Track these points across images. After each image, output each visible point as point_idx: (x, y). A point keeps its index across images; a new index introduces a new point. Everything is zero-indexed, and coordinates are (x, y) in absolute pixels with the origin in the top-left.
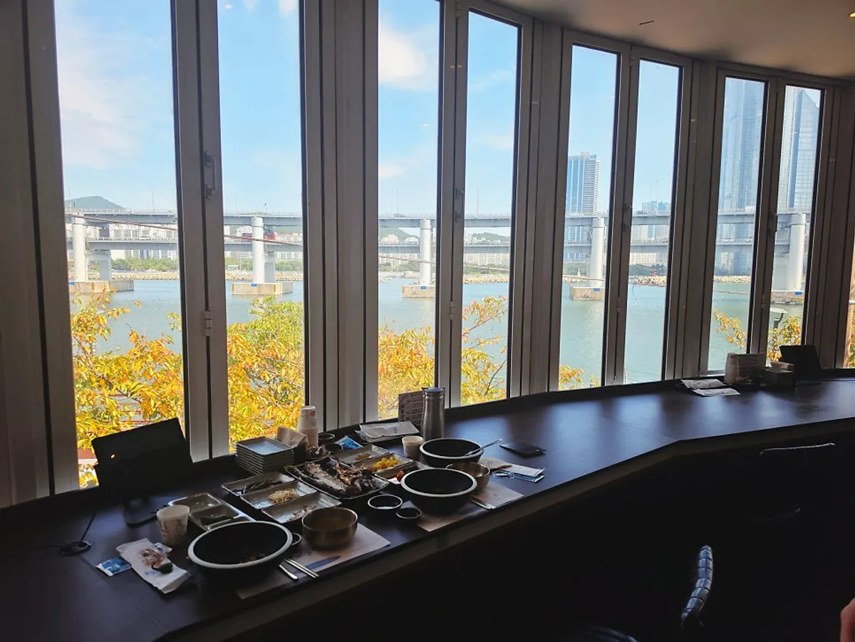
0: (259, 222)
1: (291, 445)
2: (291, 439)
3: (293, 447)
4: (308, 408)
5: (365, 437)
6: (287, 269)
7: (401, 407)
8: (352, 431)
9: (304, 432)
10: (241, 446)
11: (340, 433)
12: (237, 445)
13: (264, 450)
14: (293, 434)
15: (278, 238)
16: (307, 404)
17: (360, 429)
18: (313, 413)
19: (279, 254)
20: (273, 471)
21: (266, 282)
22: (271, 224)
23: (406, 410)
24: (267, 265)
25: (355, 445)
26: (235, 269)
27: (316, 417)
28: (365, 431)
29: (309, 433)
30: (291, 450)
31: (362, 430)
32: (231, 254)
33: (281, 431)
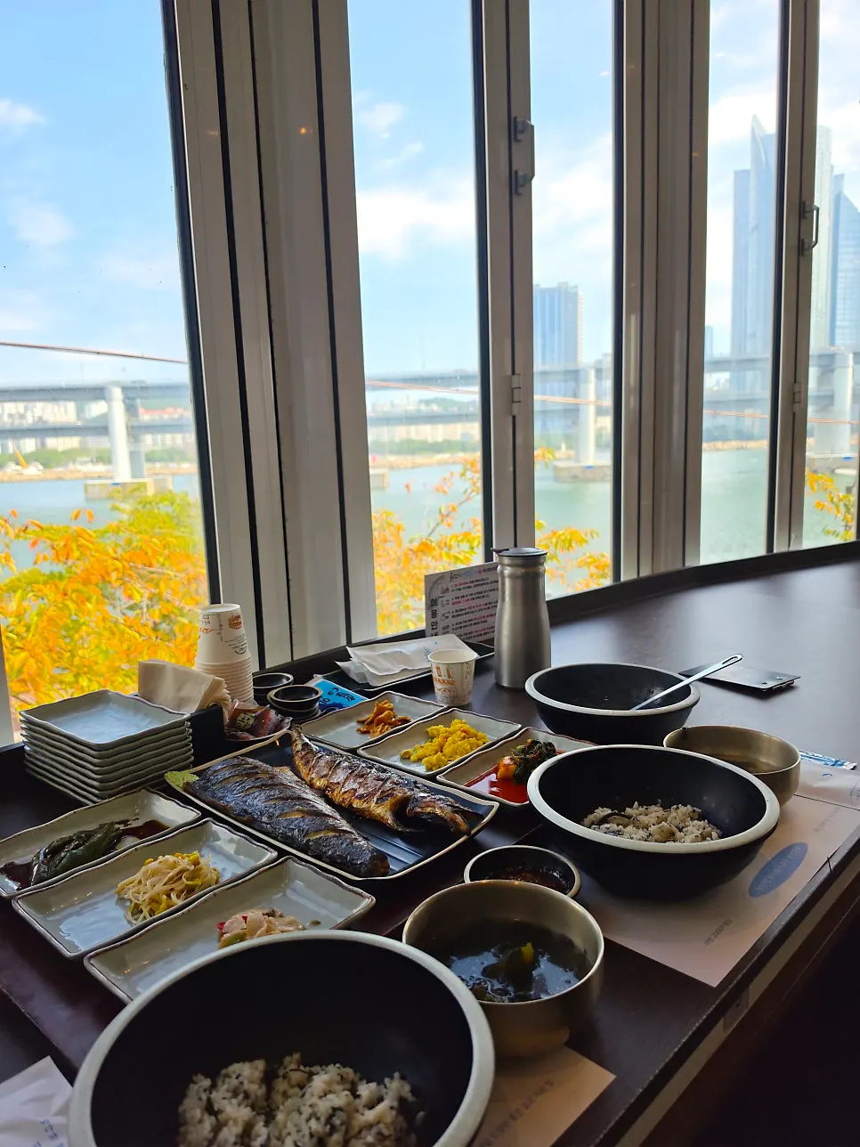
0: (117, 394)
1: (179, 706)
2: (179, 689)
3: (187, 715)
4: (218, 609)
5: (363, 676)
6: (161, 460)
7: (432, 604)
8: (329, 663)
9: (215, 670)
10: (37, 720)
11: (303, 669)
12: (28, 722)
13: (102, 730)
14: (183, 677)
15: (145, 417)
16: (215, 599)
17: (347, 658)
18: (234, 621)
19: (148, 439)
20: (130, 789)
21: (133, 477)
22: (134, 394)
23: (440, 610)
24: (133, 456)
25: (344, 695)
26: (86, 463)
27: (243, 630)
28: (360, 662)
29: (230, 672)
30: (181, 724)
31: (354, 659)
32: (81, 442)
33: (150, 675)
